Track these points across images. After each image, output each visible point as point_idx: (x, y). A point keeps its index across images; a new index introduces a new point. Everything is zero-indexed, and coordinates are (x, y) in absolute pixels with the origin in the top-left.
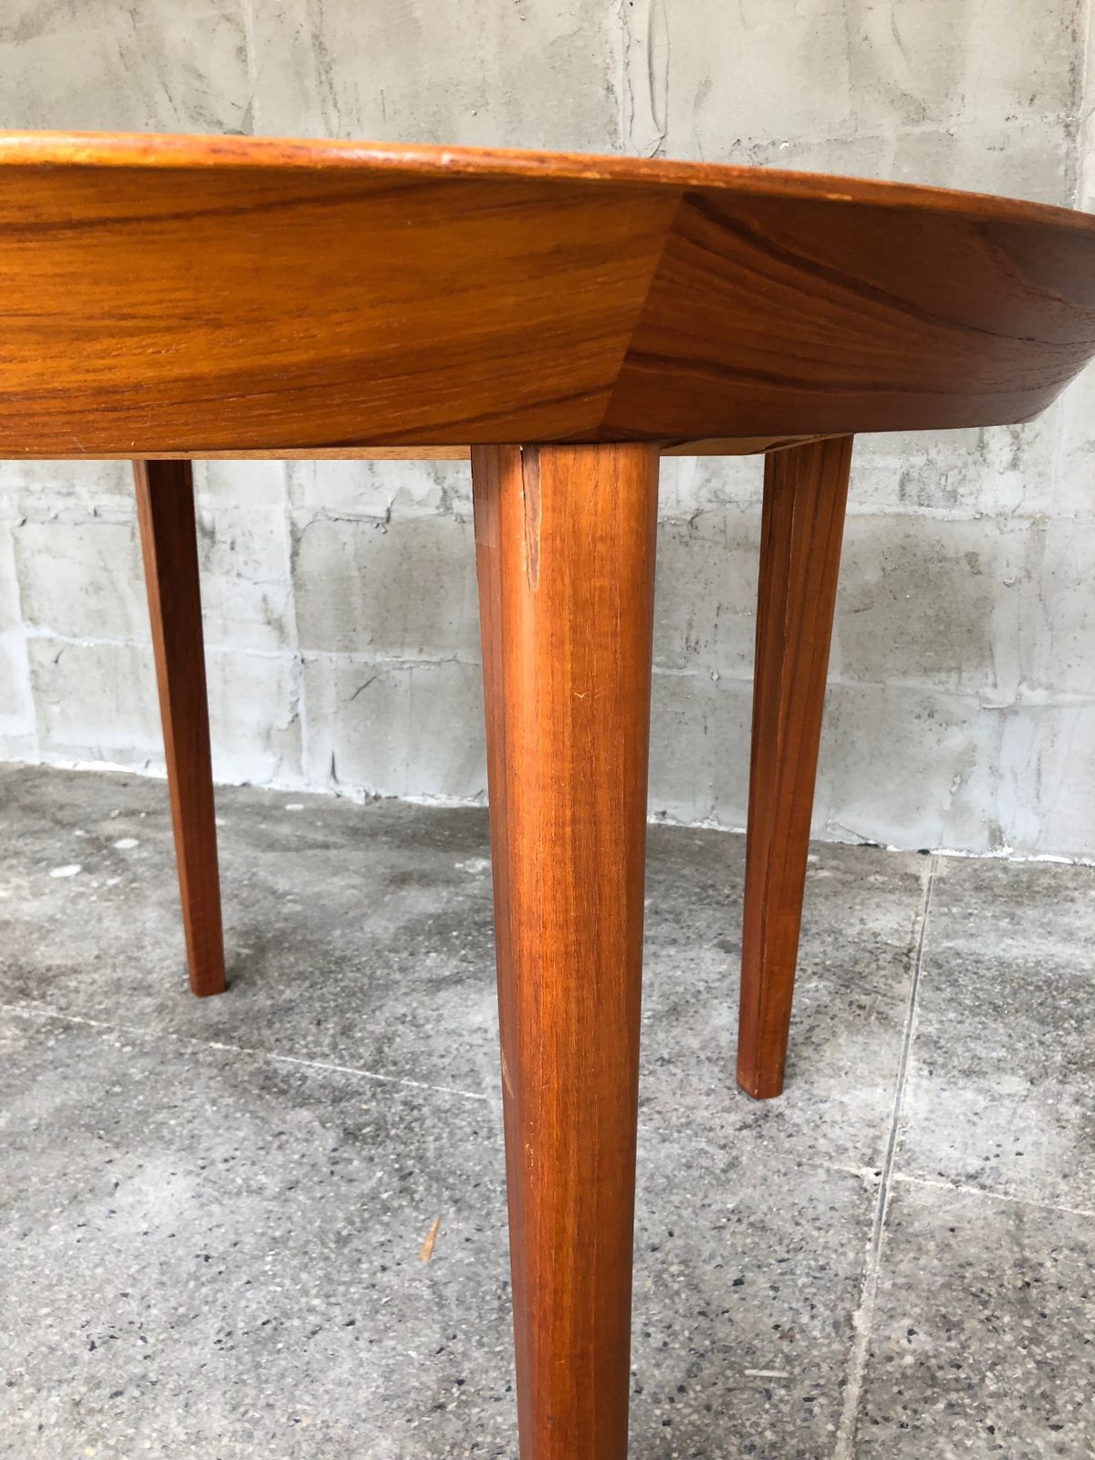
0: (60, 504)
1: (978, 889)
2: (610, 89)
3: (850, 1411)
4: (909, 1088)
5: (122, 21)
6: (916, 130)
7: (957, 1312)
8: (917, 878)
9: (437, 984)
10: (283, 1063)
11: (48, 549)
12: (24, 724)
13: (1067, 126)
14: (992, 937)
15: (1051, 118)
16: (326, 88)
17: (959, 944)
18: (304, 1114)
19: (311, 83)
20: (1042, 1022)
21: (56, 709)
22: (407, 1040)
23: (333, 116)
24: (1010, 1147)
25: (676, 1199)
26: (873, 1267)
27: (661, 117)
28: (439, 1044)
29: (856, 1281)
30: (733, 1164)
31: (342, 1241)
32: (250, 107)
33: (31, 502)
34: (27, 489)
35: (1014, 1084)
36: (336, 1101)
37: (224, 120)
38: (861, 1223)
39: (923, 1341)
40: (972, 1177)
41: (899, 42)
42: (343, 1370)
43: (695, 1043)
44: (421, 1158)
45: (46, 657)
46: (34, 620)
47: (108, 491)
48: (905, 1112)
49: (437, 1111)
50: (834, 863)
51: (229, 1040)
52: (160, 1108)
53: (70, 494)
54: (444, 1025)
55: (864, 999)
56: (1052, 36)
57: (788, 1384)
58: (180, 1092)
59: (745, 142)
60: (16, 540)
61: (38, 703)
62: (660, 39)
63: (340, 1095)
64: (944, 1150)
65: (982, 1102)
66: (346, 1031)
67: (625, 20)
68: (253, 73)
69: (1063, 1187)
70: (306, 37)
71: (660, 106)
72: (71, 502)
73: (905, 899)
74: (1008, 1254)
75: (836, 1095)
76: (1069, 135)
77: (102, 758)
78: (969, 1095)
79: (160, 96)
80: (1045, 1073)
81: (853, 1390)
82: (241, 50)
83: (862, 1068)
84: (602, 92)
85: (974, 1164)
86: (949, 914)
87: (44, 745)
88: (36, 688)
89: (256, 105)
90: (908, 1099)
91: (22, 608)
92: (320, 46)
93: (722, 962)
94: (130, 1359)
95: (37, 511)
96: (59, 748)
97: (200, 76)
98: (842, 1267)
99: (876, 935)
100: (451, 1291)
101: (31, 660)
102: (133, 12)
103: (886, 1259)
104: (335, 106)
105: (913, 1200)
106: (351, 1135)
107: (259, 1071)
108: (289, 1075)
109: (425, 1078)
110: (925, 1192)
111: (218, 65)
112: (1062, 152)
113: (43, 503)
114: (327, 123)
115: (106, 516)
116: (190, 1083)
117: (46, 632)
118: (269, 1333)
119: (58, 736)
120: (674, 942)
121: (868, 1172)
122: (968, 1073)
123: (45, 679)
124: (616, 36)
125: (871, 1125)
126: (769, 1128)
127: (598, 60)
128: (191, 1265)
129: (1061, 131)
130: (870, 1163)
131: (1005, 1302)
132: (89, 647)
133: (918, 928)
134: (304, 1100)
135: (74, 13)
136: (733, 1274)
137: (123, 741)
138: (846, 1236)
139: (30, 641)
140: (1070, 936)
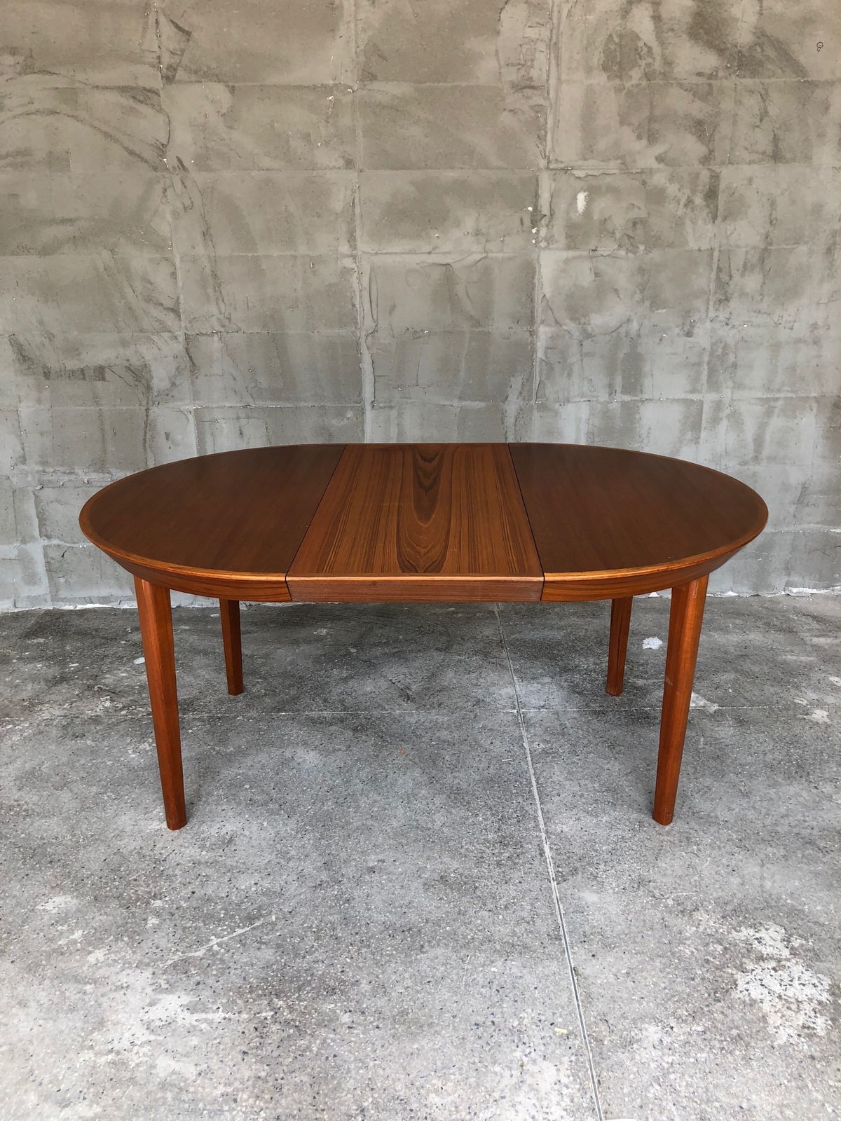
0: (66, 478)
1: (516, 613)
2: (354, 305)
3: (530, 763)
4: (517, 686)
5: (106, 254)
6: (477, 330)
7: (548, 738)
8: (494, 612)
9: (345, 680)
10: (314, 714)
11: (58, 501)
12: (43, 588)
13: (530, 332)
14: (527, 632)
15: (525, 329)
16: (219, 294)
17: (517, 636)
18: (334, 728)
19: (210, 291)
20: (551, 659)
21: (62, 580)
22: (349, 701)
23: (222, 306)
24: (550, 697)
25: (465, 727)
26: (524, 733)
27: (375, 317)
28: (363, 699)
29: (522, 737)
30: (476, 716)
31: (377, 756)
32: (178, 298)
33: (46, 478)
34: (44, 471)
35: (547, 680)
36: (342, 722)
37: (164, 302)
38: (517, 724)
39: (542, 746)
40: (543, 707)
41: (469, 297)
42: (401, 781)
43: (446, 684)
44: (382, 732)
45: (55, 554)
46: (49, 537)
47: (95, 471)
48: (519, 693)
49: (377, 718)
50: (461, 610)
51: (286, 711)
52: (284, 735)
53: (70, 473)
54: (359, 693)
55: (493, 660)
56: (523, 300)
57: (514, 760)
58: (287, 730)
59: (410, 329)
60: (37, 497)
61: (51, 578)
62: (374, 287)
63: (342, 720)
64: (533, 701)
65: (540, 686)
66: (325, 700)
67: (359, 279)
68: (180, 284)
69: (567, 705)
70: (208, 271)
71: (374, 312)
72: (72, 477)
73: (493, 622)
74: (557, 723)
75: (497, 691)
76: (531, 335)
77: (92, 603)
78: (535, 685)
79: (128, 291)
80: (555, 675)
81: (529, 759)
82: (174, 275)
83: (501, 683)
84: (351, 307)
85: (542, 703)
86: (510, 625)
87: (55, 598)
88: (49, 570)
89: (182, 297)
90: (518, 689)
91: (40, 531)
92: (214, 275)
93: (440, 655)
94: (341, 792)
95: (50, 482)
96: (63, 600)
97: (151, 284)
98: (517, 734)
99: (488, 637)
100: (416, 760)
101: (46, 555)
102: (112, 251)
103: (527, 731)
104: (223, 301)
105: (529, 715)
106: (355, 730)
107: (306, 719)
108: (319, 718)
109: (365, 710)
110: (532, 713)
111: (161, 278)
112: (529, 341)
113: (54, 478)
114: (219, 309)
115: (94, 484)
116: (286, 725)
117: (55, 542)
118: (374, 780)
119: (62, 594)
120: (420, 650)
121: (515, 711)
122: (533, 679)
123: (55, 565)
124: (356, 286)
125: (510, 698)
126: (481, 704)
127: (348, 294)
128: (337, 770)
129: (528, 334)
130: (514, 709)
131: (558, 734)
132: (83, 547)
133: (501, 632)
134: (331, 724)
135: (76, 247)
136: (489, 742)
137: (104, 592)
138: (515, 727)
139: (45, 548)
140: (552, 628)
